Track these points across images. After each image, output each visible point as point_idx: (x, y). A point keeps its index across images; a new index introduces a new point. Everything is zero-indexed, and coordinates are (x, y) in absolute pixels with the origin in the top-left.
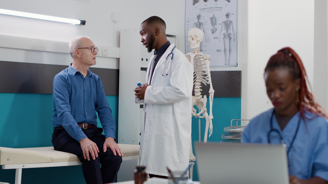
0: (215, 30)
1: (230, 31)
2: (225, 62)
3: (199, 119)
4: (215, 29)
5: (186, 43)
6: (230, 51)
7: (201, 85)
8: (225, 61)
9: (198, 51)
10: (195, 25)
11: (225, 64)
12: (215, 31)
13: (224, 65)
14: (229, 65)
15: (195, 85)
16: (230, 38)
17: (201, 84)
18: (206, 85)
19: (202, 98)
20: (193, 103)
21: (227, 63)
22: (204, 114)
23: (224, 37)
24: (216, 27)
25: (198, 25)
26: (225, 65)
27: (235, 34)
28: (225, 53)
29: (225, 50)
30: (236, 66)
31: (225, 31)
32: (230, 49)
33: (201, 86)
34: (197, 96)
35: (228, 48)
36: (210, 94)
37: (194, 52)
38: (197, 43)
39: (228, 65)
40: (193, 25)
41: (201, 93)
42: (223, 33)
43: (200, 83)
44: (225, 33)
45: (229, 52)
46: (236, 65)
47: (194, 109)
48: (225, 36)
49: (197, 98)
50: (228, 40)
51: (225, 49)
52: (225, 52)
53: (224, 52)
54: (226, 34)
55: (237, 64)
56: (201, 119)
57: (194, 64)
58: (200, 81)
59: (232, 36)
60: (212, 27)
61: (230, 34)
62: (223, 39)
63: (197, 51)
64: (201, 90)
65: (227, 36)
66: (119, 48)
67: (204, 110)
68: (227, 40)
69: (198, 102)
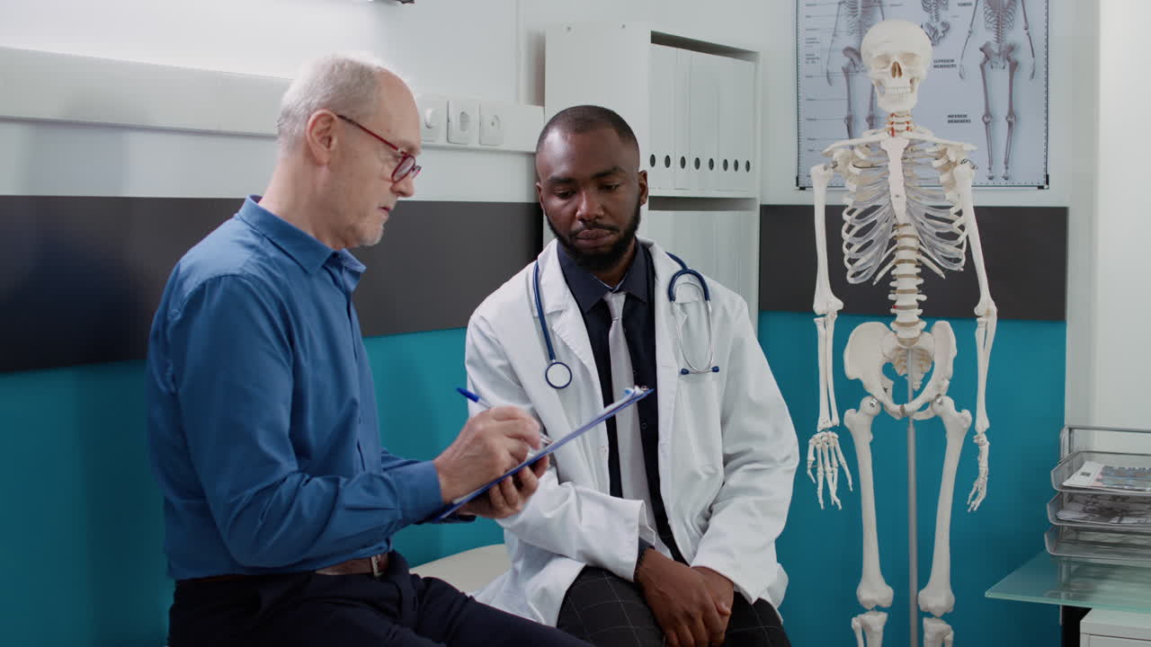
0: (940, 29)
1: (1016, 35)
2: (990, 169)
3: (911, 425)
4: (943, 24)
5: (801, 83)
6: (1013, 120)
7: (919, 275)
8: (987, 166)
9: (908, 123)
10: (843, 5)
11: (991, 178)
12: (941, 34)
13: (986, 181)
14: (1009, 183)
15: (893, 273)
16: (1014, 66)
17: (919, 270)
18: (943, 276)
19: (927, 334)
20: (885, 356)
21: (1000, 170)
22: (941, 403)
23: (985, 63)
24: (945, 16)
25: (860, 9)
26: (990, 183)
27: (1040, 50)
28: (987, 128)
29: (988, 116)
30: (1041, 187)
31: (990, 37)
32: (1011, 113)
33: (921, 281)
34: (903, 325)
35: (1001, 110)
36: (978, 320)
37: (889, 126)
38: (912, 89)
39: (1003, 182)
40: (837, 6)
41: (921, 311)
42: (982, 45)
43: (917, 266)
44: (987, 45)
45: (1010, 124)
46: (1042, 182)
47: (886, 378)
48: (987, 58)
49: (905, 334)
50: (1006, 73)
51: (988, 114)
52: (986, 124)
53: (983, 124)
54: (995, 48)
55: (1047, 176)
56: (919, 425)
57: (905, 185)
58: (914, 256)
59: (1023, 57)
60: (926, 17)
61: (1012, 48)
62: (979, 68)
63: (906, 125)
64: (923, 298)
65: (999, 55)
66: (541, 108)
67: (939, 387)
68: (1000, 76)
69: (908, 349)
